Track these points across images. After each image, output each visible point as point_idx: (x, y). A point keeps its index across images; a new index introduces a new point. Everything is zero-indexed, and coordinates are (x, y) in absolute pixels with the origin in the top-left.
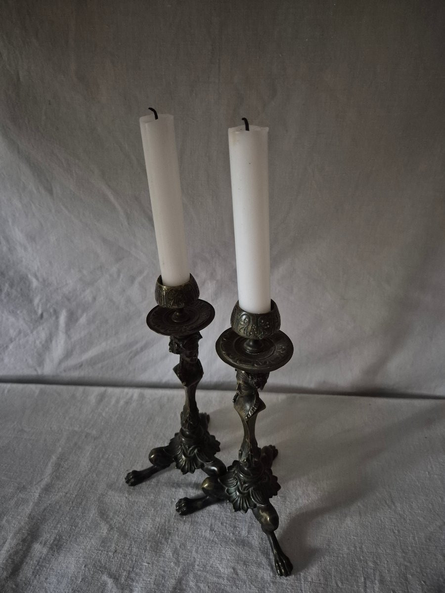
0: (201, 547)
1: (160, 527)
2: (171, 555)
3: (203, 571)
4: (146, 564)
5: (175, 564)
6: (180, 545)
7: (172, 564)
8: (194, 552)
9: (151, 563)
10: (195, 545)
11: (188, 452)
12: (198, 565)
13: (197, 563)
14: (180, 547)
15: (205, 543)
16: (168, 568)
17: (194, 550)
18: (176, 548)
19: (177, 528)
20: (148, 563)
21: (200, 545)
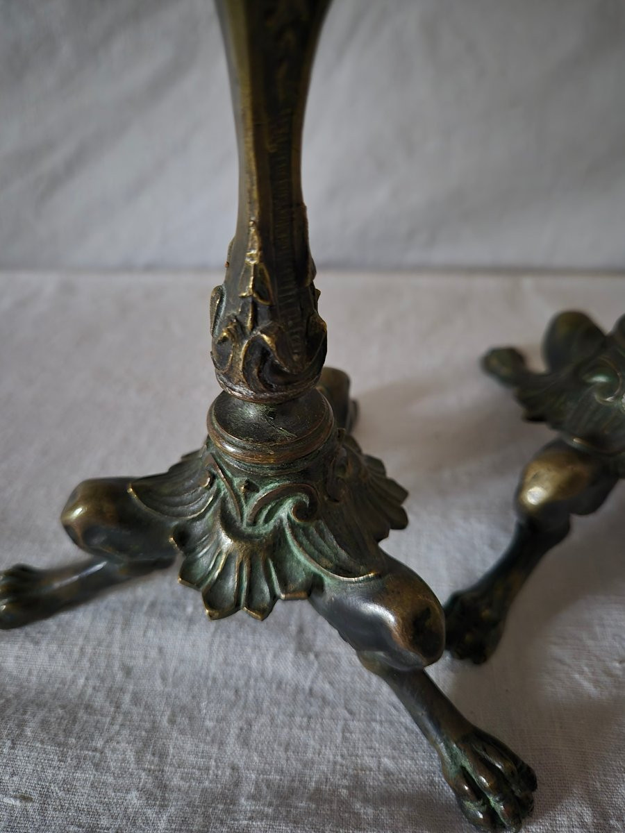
0: (264, 719)
1: (89, 650)
2: (131, 756)
3: (274, 819)
4: (12, 802)
5: (148, 795)
6: (174, 714)
7: (134, 798)
8: (231, 740)
9: (35, 796)
10: (237, 711)
11: (247, 510)
12: (253, 797)
13: (247, 788)
14: (172, 722)
15: (277, 703)
16: (115, 818)
17: (234, 731)
18: (154, 728)
19: (161, 650)
20: (25, 798)
21: (259, 712)
